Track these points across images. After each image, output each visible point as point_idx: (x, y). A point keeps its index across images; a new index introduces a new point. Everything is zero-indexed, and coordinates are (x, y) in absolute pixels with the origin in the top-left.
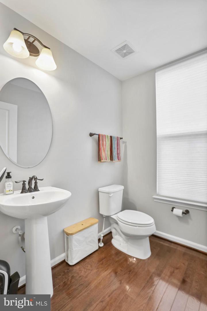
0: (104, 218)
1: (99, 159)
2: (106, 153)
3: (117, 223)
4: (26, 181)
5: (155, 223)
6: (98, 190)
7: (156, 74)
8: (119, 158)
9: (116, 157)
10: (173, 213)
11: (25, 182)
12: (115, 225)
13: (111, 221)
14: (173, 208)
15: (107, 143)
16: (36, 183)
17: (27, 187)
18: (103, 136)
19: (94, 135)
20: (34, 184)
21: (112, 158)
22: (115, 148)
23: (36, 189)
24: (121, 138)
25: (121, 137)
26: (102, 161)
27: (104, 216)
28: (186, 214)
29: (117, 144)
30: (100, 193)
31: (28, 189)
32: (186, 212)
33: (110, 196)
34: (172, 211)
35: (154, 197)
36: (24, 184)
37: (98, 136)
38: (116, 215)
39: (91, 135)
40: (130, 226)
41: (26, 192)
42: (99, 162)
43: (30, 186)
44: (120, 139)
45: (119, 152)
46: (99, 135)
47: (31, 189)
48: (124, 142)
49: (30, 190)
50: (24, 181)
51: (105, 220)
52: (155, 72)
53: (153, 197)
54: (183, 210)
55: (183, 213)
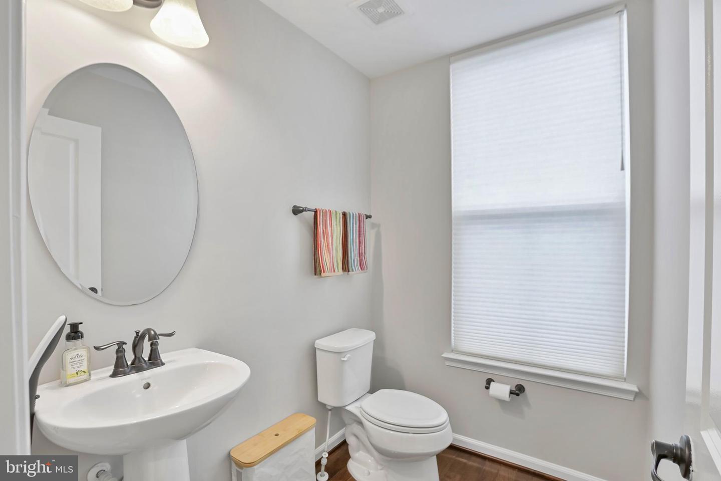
0: (330, 413)
1: (317, 269)
2: (332, 254)
3: (360, 423)
4: (126, 344)
5: (451, 422)
6: (314, 343)
7: (452, 67)
8: (362, 266)
9: (357, 263)
10: (489, 392)
11: (124, 346)
12: (356, 428)
13: (346, 419)
14: (489, 381)
15: (335, 229)
16: (154, 345)
17: (129, 357)
18: (325, 213)
19: (304, 212)
20: (149, 348)
21: (346, 267)
22: (353, 242)
23: (155, 360)
24: (368, 217)
25: (368, 214)
26: (323, 274)
27: (329, 408)
28: (518, 395)
29: (359, 231)
30: (318, 352)
31: (132, 364)
32: (518, 391)
33: (343, 361)
34: (487, 388)
35: (445, 355)
36: (120, 351)
37: (314, 212)
38: (357, 404)
39: (296, 211)
40: (392, 432)
41: (125, 374)
42: (316, 276)
43: (137, 356)
44: (366, 218)
45: (362, 251)
46: (316, 212)
47: (140, 362)
48: (374, 226)
49: (137, 366)
50: (121, 344)
51: (332, 414)
52: (450, 63)
53: (443, 355)
54: (511, 387)
55: (511, 393)
